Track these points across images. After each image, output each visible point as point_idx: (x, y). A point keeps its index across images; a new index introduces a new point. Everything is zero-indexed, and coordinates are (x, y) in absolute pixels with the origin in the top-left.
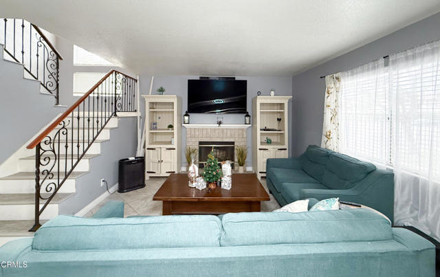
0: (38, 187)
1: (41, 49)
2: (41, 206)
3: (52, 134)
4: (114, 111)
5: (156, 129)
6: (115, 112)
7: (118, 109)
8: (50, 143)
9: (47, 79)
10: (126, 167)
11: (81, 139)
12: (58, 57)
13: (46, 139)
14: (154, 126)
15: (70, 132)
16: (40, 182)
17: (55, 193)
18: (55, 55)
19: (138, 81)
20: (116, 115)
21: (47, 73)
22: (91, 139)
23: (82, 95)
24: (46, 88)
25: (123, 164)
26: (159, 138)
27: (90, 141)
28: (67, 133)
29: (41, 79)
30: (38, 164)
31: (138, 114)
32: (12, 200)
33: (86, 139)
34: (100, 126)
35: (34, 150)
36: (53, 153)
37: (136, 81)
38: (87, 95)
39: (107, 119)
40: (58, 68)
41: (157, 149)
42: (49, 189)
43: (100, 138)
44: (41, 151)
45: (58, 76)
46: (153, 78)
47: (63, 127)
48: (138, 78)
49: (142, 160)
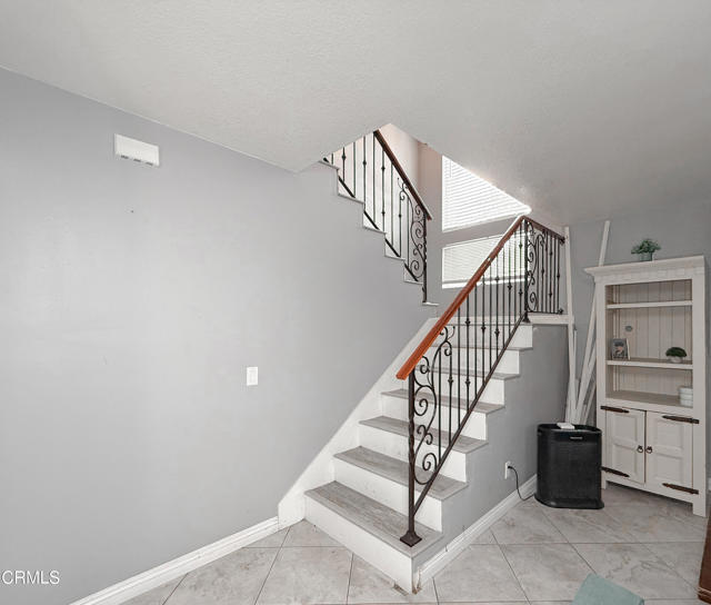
0: (412, 455)
1: (404, 203)
2: (417, 495)
3: (430, 353)
4: (523, 311)
5: (624, 356)
6: (526, 315)
7: (532, 306)
8: (428, 370)
9: (412, 257)
10: (553, 446)
11: (472, 368)
12: (426, 216)
13: (422, 361)
14: (617, 349)
15: (455, 351)
16: (415, 448)
17: (436, 474)
18: (422, 213)
19: (567, 241)
20: (527, 320)
21: (412, 247)
22: (487, 370)
23: (464, 285)
24: (411, 272)
25: (546, 435)
26: (626, 383)
27: (486, 375)
28: (451, 354)
29: (404, 257)
30: (412, 411)
31: (568, 319)
32: (376, 465)
33: (480, 369)
34: (501, 344)
35: (406, 381)
36: (431, 392)
37: (562, 240)
38: (472, 284)
39: (512, 328)
40: (425, 234)
41: (631, 413)
42: (426, 466)
43: (502, 369)
44: (416, 387)
45: (425, 250)
46: (608, 223)
47: (446, 341)
48: (566, 233)
49: (590, 436)
